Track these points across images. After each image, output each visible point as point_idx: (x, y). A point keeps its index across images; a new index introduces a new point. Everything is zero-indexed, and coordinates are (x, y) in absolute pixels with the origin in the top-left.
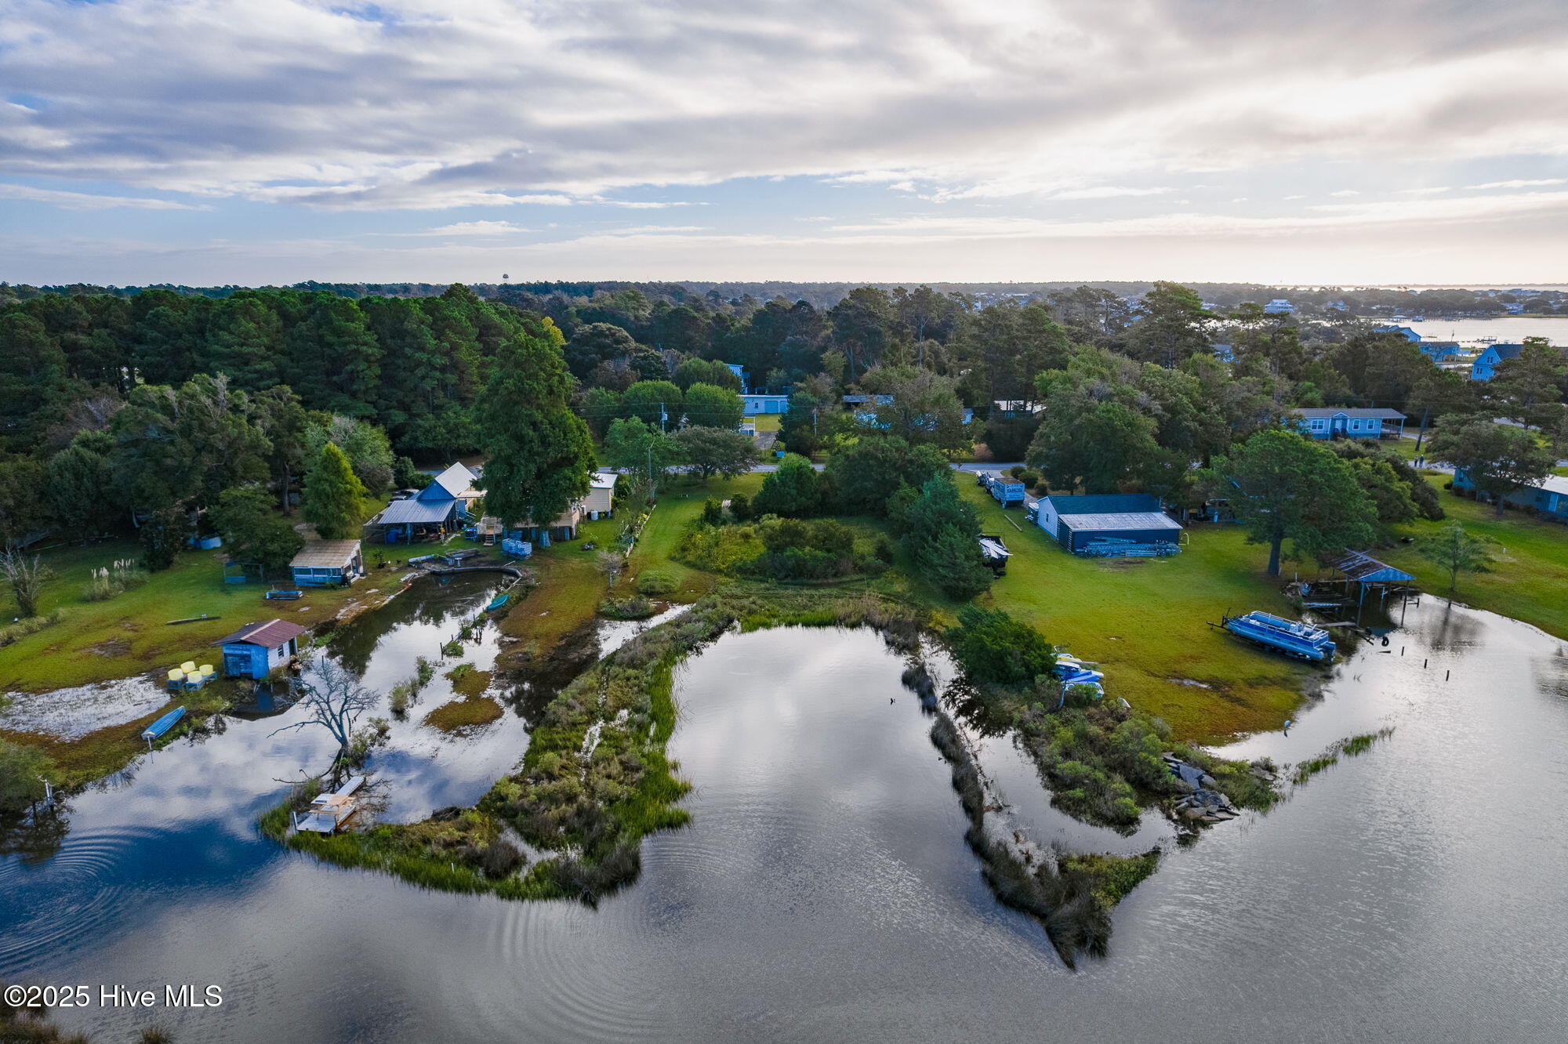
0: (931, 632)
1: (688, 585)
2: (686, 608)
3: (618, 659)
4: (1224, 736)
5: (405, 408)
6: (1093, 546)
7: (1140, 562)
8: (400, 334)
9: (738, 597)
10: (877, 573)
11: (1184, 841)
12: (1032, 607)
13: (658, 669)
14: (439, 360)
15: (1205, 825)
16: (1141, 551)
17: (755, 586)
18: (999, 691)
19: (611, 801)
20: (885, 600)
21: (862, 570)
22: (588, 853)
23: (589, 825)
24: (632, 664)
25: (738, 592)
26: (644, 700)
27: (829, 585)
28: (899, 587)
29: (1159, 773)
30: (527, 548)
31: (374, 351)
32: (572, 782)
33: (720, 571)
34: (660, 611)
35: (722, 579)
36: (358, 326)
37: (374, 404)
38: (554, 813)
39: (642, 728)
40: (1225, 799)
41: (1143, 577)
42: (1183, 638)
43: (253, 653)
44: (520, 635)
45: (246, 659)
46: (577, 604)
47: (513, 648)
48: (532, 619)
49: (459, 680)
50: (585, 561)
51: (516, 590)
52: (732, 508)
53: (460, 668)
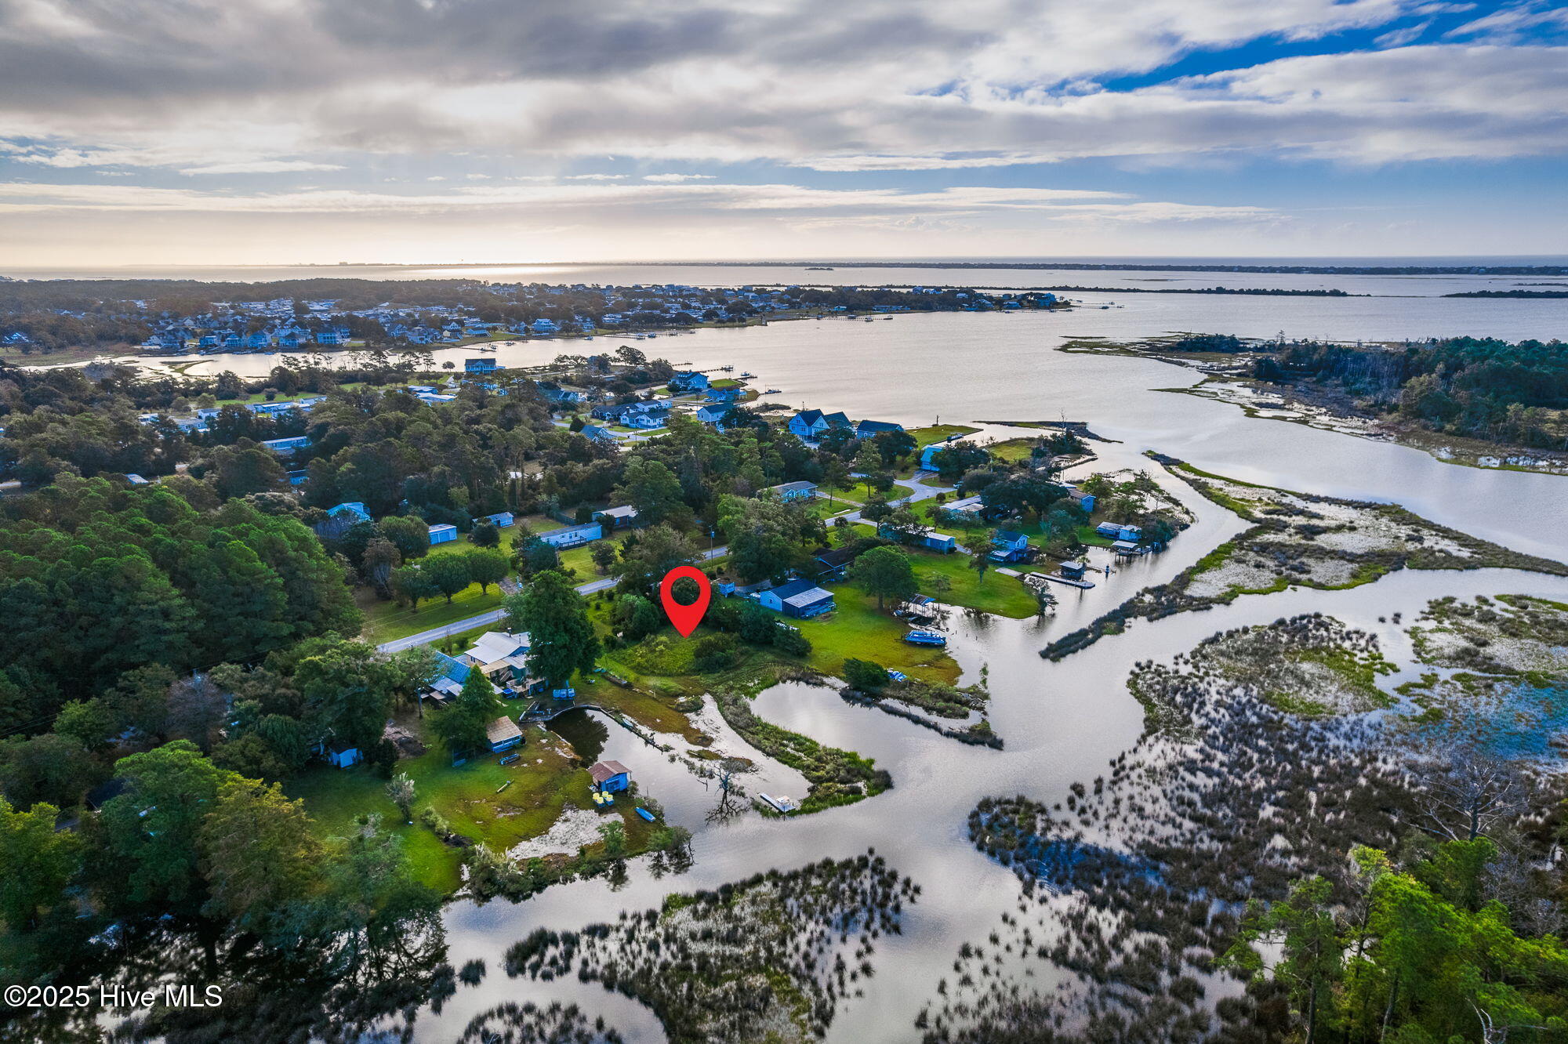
3: (740, 725)
4: (954, 681)
16: (824, 609)
24: (751, 725)
26: (786, 735)
29: (959, 698)
30: (572, 692)
34: (702, 701)
39: (804, 744)
40: (979, 699)
41: (841, 623)
43: (620, 778)
44: (677, 732)
45: (617, 783)
46: (661, 711)
47: (687, 737)
48: (659, 724)
49: (700, 756)
50: (606, 691)
51: (616, 714)
52: (624, 636)
53: (688, 752)
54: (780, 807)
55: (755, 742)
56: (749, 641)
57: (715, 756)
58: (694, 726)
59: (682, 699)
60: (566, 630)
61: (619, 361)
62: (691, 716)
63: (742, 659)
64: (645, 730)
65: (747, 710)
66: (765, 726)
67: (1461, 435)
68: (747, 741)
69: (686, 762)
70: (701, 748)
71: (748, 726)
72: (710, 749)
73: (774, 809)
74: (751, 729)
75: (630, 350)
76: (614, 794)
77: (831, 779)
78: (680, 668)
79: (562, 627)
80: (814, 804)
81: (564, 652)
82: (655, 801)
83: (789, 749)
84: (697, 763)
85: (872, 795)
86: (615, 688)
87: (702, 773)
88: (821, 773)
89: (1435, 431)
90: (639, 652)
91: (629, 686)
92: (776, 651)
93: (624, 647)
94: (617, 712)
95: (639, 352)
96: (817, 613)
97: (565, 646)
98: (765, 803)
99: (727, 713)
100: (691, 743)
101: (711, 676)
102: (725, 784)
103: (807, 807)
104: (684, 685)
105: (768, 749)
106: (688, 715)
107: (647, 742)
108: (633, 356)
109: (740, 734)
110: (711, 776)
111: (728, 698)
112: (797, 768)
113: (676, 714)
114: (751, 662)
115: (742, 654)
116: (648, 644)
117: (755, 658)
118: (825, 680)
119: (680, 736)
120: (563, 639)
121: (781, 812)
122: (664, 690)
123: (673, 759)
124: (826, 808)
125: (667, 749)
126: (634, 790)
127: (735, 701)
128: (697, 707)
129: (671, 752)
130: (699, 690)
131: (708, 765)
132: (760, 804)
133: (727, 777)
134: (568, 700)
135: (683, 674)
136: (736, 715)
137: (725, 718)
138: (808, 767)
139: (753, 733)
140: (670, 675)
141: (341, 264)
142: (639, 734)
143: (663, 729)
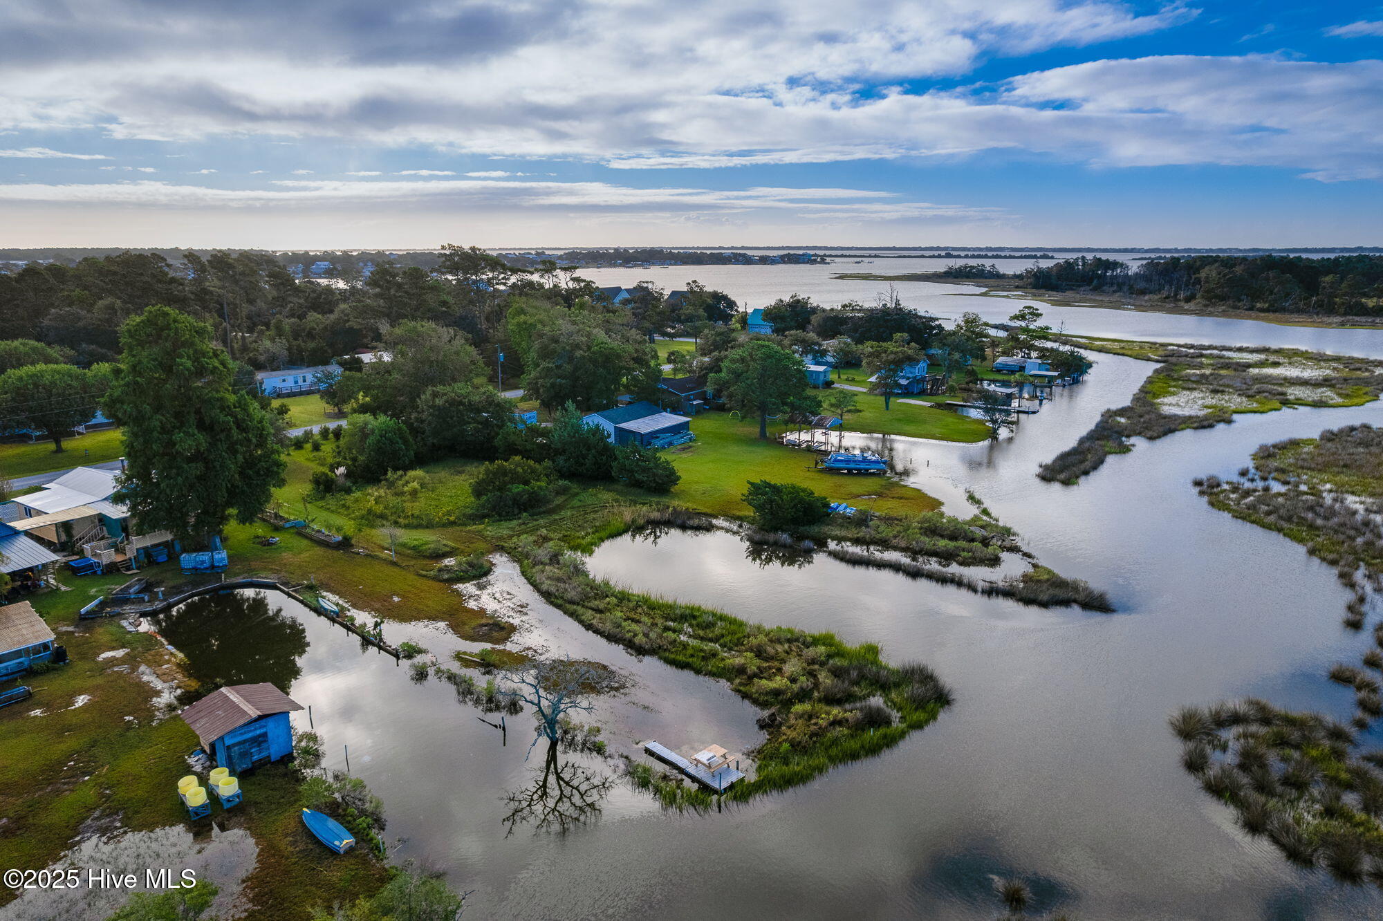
7: (689, 447)
16: (680, 440)
28: (605, 497)
30: (225, 557)
43: (271, 727)
44: (434, 618)
45: (261, 740)
46: (404, 581)
47: (457, 627)
48: (398, 605)
49: (487, 664)
50: (297, 553)
51: (307, 593)
52: (348, 475)
53: (459, 657)
54: (701, 774)
55: (608, 627)
56: (571, 475)
57: (521, 661)
58: (472, 604)
59: (449, 562)
60: (201, 426)
62: (468, 588)
63: (559, 500)
64: (363, 618)
65: (578, 570)
66: (623, 597)
67: (1275, 311)
68: (589, 627)
69: (452, 678)
70: (489, 646)
71: (587, 598)
72: (509, 646)
73: (687, 782)
74: (595, 603)
76: (243, 776)
77: (803, 696)
78: (449, 513)
79: (192, 419)
80: (786, 762)
81: (196, 469)
82: (359, 785)
83: (683, 638)
84: (480, 681)
85: (918, 726)
86: (319, 551)
87: (491, 702)
88: (778, 682)
89: (1246, 310)
90: (372, 497)
91: (346, 544)
92: (619, 487)
93: (348, 491)
94: (311, 588)
96: (670, 444)
97: (197, 457)
98: (659, 768)
99: (539, 578)
100: (465, 637)
101: (507, 524)
102: (551, 725)
103: (774, 769)
104: (455, 540)
105: (640, 639)
106: (460, 586)
107: (367, 642)
109: (572, 615)
110: (514, 708)
111: (542, 553)
112: (716, 674)
113: (436, 585)
114: (576, 502)
115: (558, 493)
116: (391, 485)
117: (581, 497)
118: (714, 521)
119: (442, 625)
120: (190, 441)
121: (705, 788)
122: (414, 548)
123: (421, 675)
124: (820, 769)
125: (410, 652)
126: (314, 756)
127: (555, 559)
128: (480, 573)
129: (419, 659)
130: (481, 546)
131: (506, 682)
132: (646, 770)
133: (555, 708)
134: (214, 570)
135: (453, 523)
136: (559, 580)
137: (536, 586)
138: (741, 670)
139: (600, 611)
140: (429, 526)
142: (350, 627)
143: (404, 615)
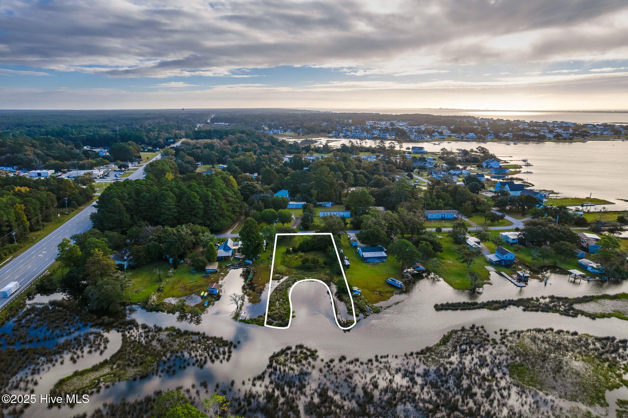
0: (333, 282)
1: (286, 271)
2: (287, 277)
3: (278, 289)
4: (377, 302)
5: (209, 219)
6: (369, 260)
7: (377, 264)
8: (208, 201)
9: (296, 274)
10: (324, 268)
11: (364, 318)
12: (353, 276)
13: (285, 291)
14: (217, 208)
15: (368, 316)
16: (378, 261)
17: (299, 271)
18: (343, 295)
19: (284, 314)
20: (325, 275)
21: (321, 267)
22: (282, 321)
23: (281, 317)
24: (280, 290)
25: (296, 273)
26: (284, 297)
27: (314, 271)
28: (328, 272)
29: (364, 308)
30: (251, 262)
31: (202, 207)
32: (277, 311)
33: (292, 268)
34: (282, 278)
35: (293, 270)
36: (197, 200)
37: (202, 219)
38: (276, 316)
39: (285, 302)
40: (372, 312)
41: (377, 268)
42: (379, 283)
48: (258, 280)
50: (263, 265)
52: (293, 250)
58: (266, 284)
61: (478, 153)
63: (318, 269)
74: (278, 291)
75: (483, 149)
78: (294, 265)
94: (254, 272)
95: (486, 150)
96: (374, 261)
108: (483, 150)
116: (296, 255)
122: (278, 271)
127: (288, 281)
136: (282, 285)
141: (440, 109)
